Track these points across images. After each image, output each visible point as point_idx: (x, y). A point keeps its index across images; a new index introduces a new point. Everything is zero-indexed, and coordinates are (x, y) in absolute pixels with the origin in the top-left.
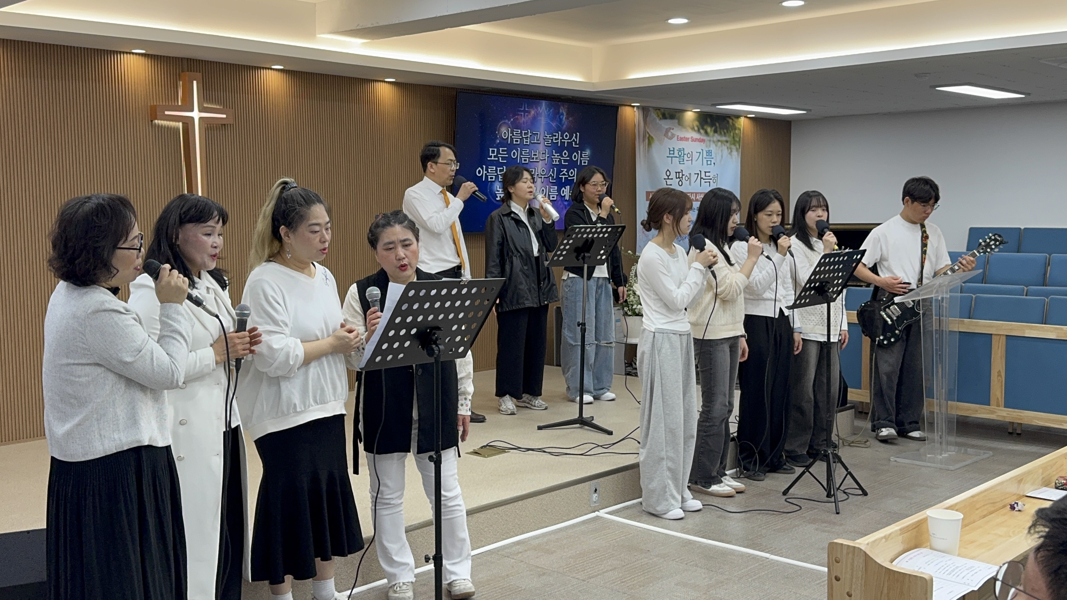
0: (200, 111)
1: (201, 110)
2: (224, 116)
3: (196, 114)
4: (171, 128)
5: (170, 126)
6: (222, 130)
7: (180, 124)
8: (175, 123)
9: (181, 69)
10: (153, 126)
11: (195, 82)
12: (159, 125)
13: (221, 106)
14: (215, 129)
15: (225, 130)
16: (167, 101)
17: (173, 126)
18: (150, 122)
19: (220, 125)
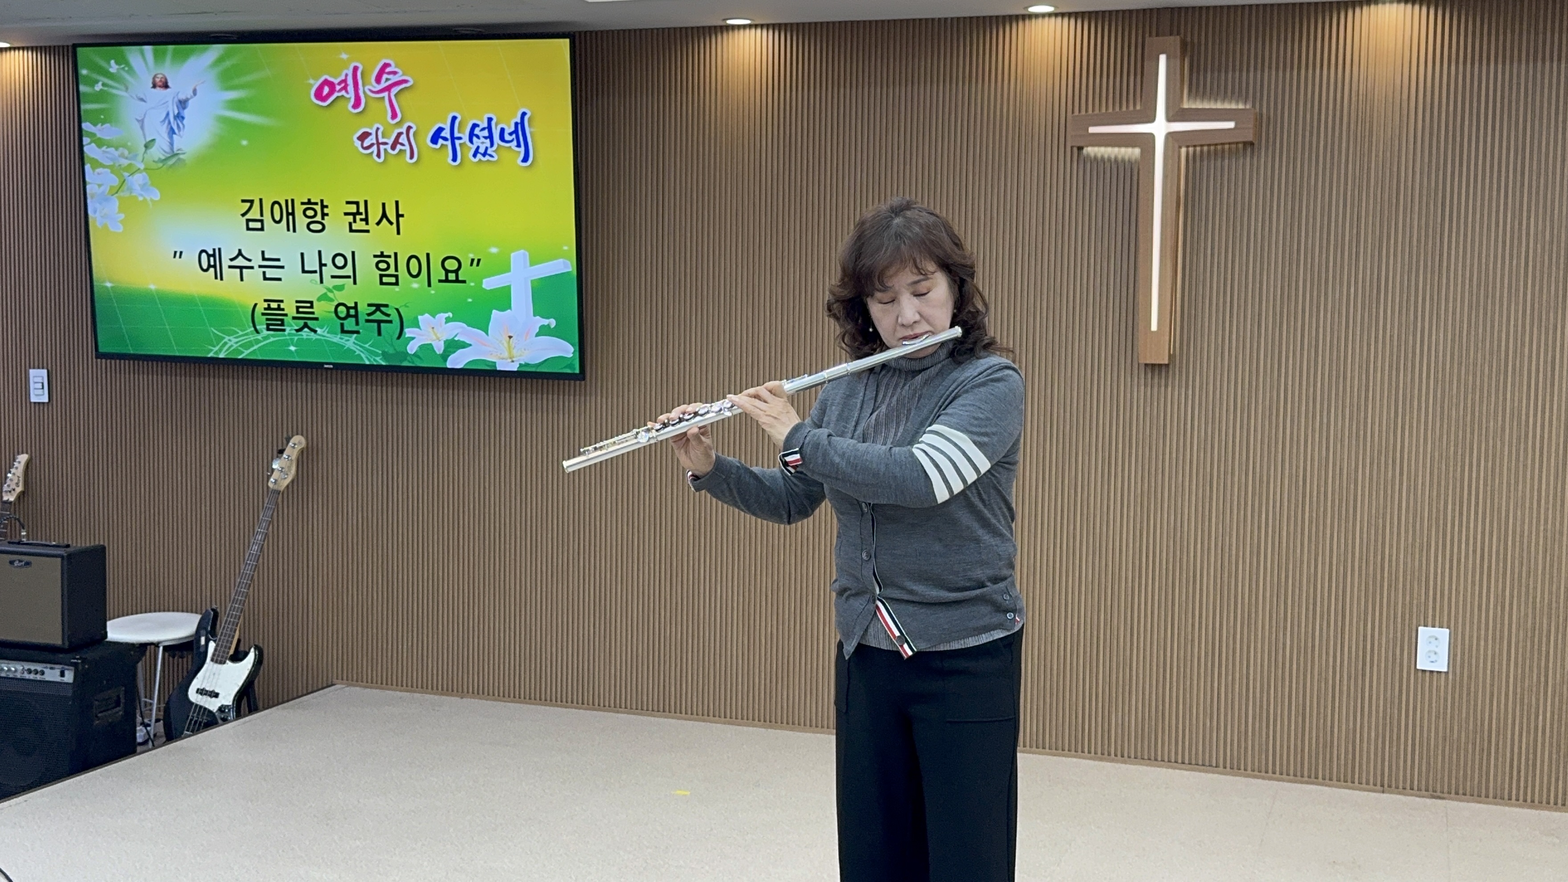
0: (1172, 118)
1: (1175, 114)
2: (1230, 125)
3: (1159, 128)
5: (1120, 157)
6: (1245, 158)
7: (1137, 151)
8: (1130, 150)
9: (1154, 33)
10: (1082, 158)
11: (1163, 58)
12: (1096, 158)
13: (1245, 103)
14: (1227, 155)
15: (1252, 157)
16: (1117, 105)
17: (1127, 158)
18: (1075, 150)
19: (1241, 146)
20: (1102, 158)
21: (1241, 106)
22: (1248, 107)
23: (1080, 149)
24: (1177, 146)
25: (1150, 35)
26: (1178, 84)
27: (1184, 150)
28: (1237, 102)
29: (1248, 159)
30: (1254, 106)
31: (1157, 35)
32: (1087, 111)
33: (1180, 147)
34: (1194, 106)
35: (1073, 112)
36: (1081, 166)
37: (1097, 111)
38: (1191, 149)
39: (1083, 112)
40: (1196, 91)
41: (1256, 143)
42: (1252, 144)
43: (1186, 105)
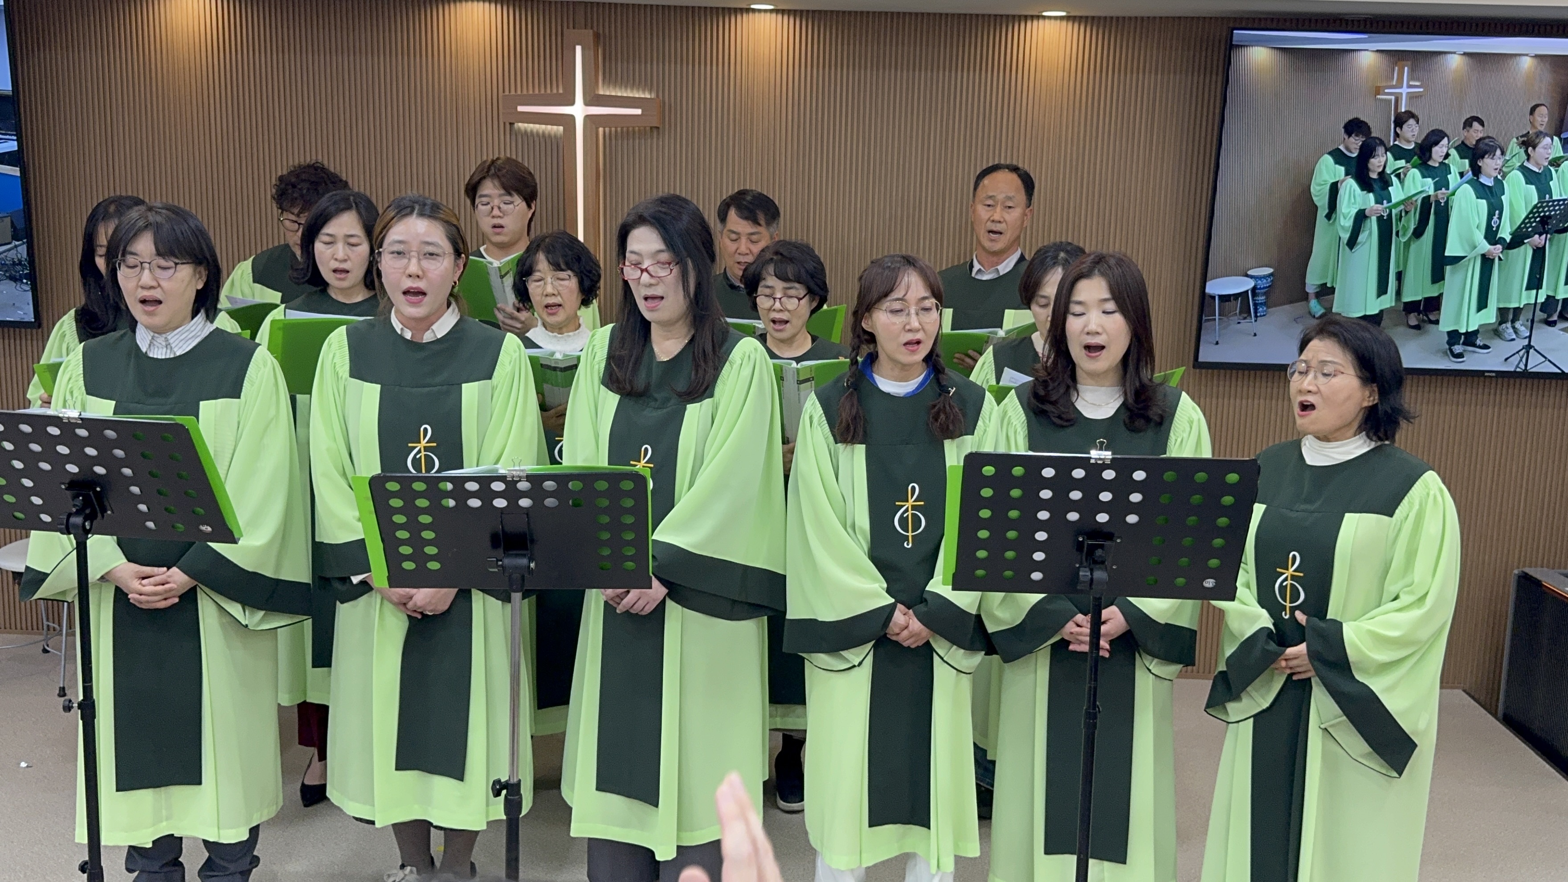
0: (588, 103)
1: (592, 99)
2: (638, 112)
3: (578, 110)
4: (550, 136)
5: (547, 132)
6: (652, 138)
7: (561, 128)
8: (555, 127)
9: (571, 25)
10: (513, 133)
11: (579, 49)
12: (526, 131)
13: (650, 93)
14: (637, 136)
15: (658, 139)
16: (543, 86)
17: (553, 133)
18: (508, 126)
19: (648, 129)
20: (532, 132)
21: (647, 95)
22: (653, 96)
23: (511, 124)
24: (594, 127)
25: (568, 28)
26: (593, 73)
27: (601, 130)
28: (644, 91)
29: (655, 140)
30: (658, 96)
31: (574, 28)
32: (516, 91)
33: (597, 129)
34: (608, 93)
35: (504, 92)
36: (513, 137)
37: (525, 92)
38: (607, 130)
39: (513, 92)
40: (611, 79)
41: (661, 127)
42: (658, 128)
43: (601, 92)
